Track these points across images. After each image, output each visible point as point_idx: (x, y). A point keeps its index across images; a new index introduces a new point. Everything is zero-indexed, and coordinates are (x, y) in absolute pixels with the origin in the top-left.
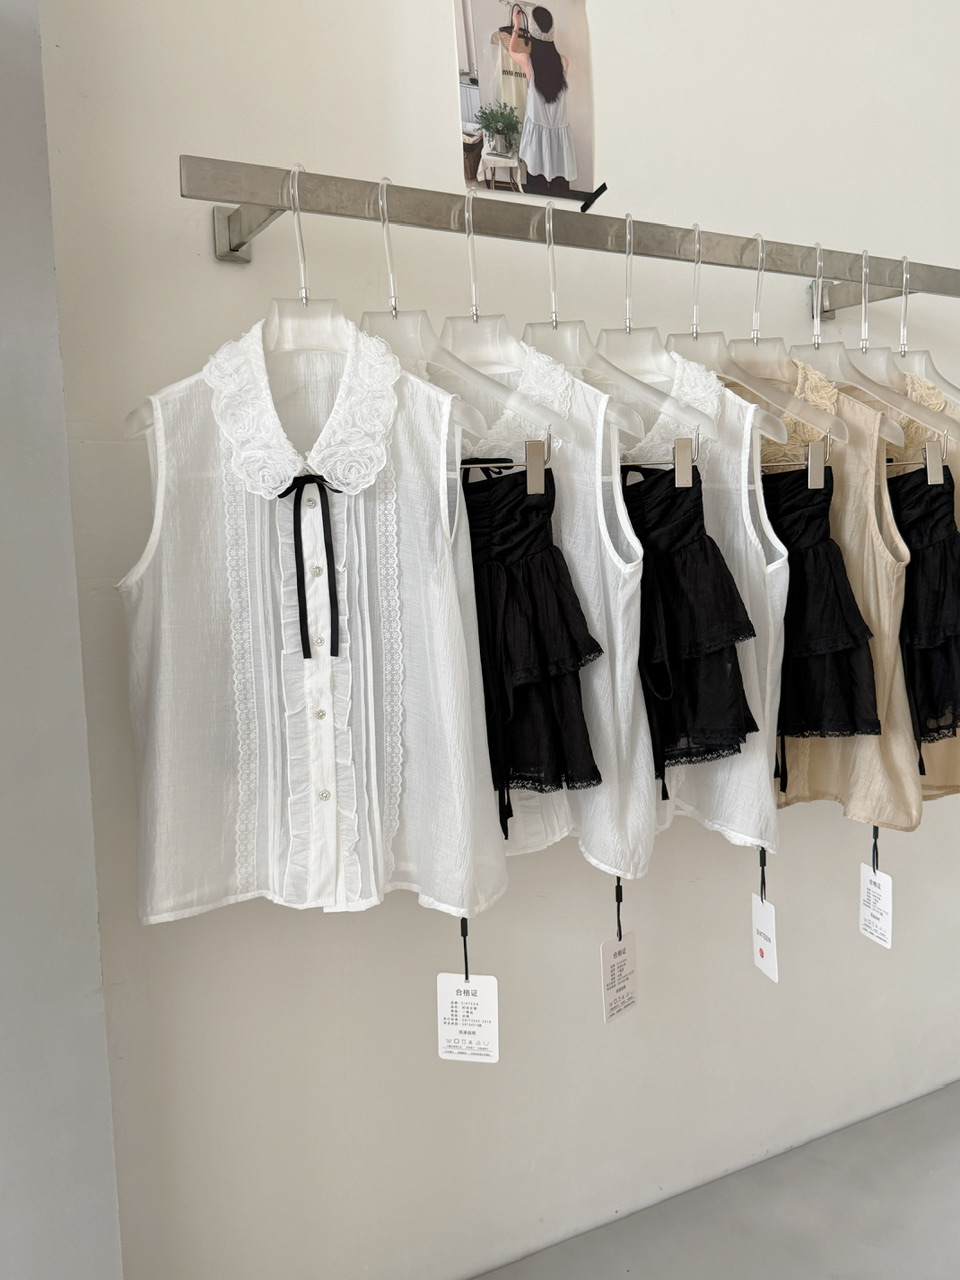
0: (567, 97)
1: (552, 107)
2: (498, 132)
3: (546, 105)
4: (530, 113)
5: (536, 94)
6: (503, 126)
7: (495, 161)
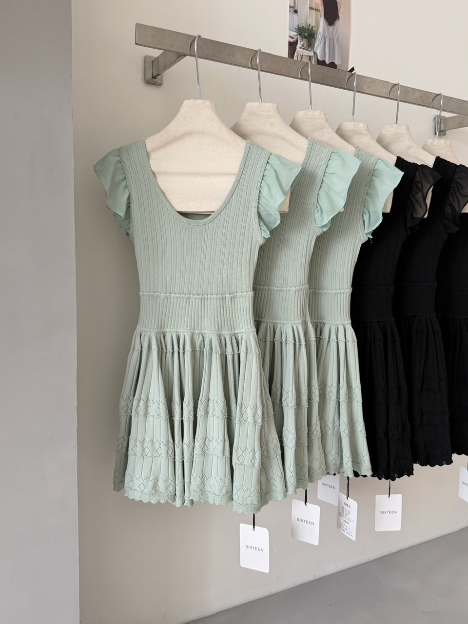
0: (339, 23)
1: (331, 28)
2: (305, 37)
3: (329, 27)
4: (321, 29)
5: (325, 21)
6: (307, 34)
7: (303, 52)
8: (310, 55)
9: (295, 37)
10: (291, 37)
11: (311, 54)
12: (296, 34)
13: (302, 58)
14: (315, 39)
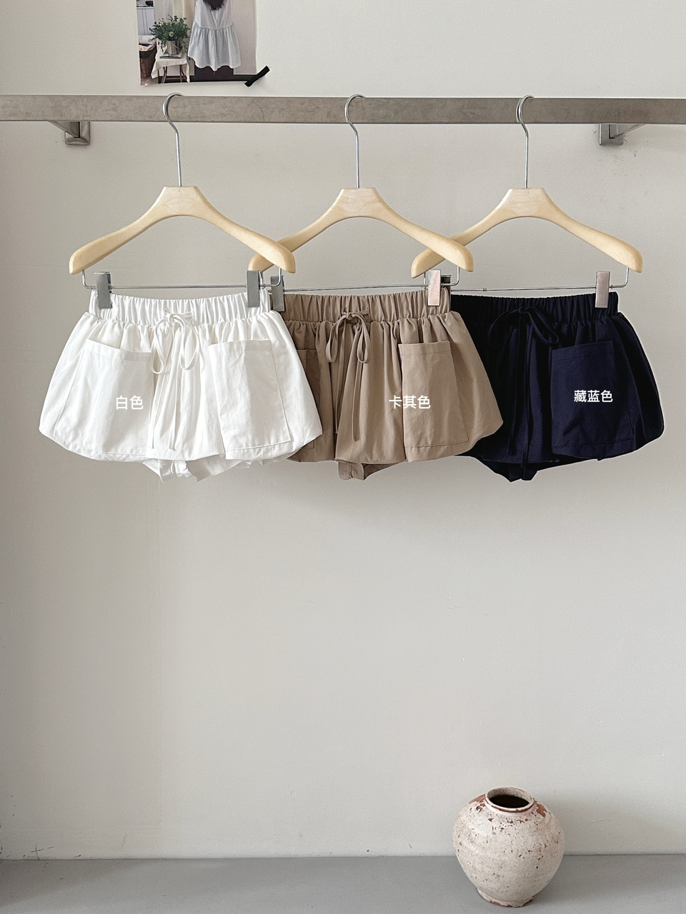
1: (217, 13)
2: (170, 39)
3: (212, 12)
4: (197, 20)
5: (204, 4)
6: (174, 34)
7: (167, 62)
8: (181, 63)
9: (151, 43)
10: (143, 45)
11: (184, 61)
12: (153, 37)
13: (166, 72)
14: (188, 37)
